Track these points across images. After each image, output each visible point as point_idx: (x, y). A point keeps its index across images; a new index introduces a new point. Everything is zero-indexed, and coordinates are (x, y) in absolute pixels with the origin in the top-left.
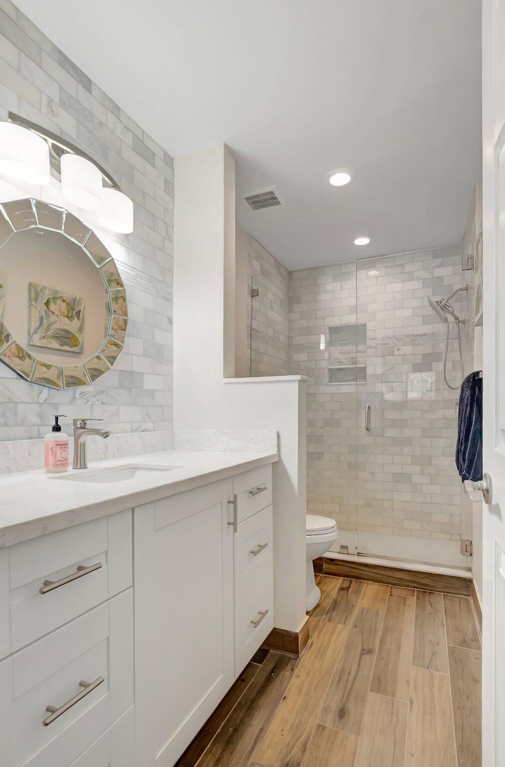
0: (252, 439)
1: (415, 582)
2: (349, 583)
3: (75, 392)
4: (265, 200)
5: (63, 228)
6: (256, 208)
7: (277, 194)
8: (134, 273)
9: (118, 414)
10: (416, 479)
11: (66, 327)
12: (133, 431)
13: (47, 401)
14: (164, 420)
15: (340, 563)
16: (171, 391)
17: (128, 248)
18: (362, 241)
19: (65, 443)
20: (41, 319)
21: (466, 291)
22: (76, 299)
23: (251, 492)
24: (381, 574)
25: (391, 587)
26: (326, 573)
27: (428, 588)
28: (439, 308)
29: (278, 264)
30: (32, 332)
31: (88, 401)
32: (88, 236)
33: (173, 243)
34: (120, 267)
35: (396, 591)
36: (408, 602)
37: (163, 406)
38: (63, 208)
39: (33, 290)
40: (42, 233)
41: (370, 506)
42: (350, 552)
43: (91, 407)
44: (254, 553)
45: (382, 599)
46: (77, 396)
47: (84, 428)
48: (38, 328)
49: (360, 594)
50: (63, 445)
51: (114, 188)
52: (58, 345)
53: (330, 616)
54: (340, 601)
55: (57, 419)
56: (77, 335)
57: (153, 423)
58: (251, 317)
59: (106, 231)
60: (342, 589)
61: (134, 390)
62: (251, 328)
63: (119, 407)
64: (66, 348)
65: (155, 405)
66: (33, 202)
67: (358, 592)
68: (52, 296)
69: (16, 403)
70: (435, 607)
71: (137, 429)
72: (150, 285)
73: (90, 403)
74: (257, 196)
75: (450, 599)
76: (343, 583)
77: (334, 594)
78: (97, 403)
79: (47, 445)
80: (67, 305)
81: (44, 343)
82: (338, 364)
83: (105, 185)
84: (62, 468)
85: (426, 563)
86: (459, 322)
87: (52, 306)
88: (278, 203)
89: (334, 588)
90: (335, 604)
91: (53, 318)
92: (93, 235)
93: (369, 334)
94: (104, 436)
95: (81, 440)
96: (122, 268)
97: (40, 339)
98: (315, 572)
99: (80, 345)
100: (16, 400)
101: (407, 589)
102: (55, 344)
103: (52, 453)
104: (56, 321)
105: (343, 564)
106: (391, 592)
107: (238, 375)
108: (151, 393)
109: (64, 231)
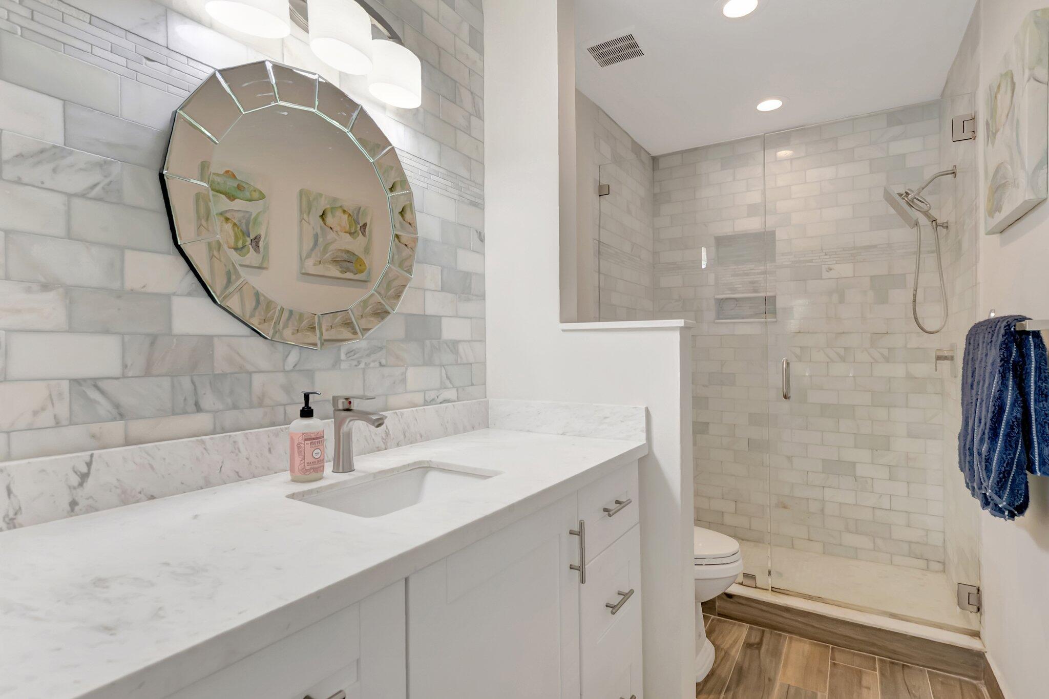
0: (606, 418)
1: (874, 645)
2: (759, 635)
3: (339, 350)
4: (620, 50)
5: (317, 103)
6: (607, 63)
7: (638, 39)
8: (426, 169)
9: (404, 381)
10: (861, 471)
11: (349, 248)
12: (426, 403)
13: (297, 368)
14: (472, 385)
15: (744, 602)
16: (483, 341)
17: (415, 130)
18: (769, 105)
19: (319, 436)
20: (316, 237)
21: (951, 175)
22: (360, 208)
23: (605, 510)
24: (813, 626)
25: (833, 648)
26: (719, 615)
27: (901, 658)
28: (903, 203)
29: (637, 148)
30: (304, 256)
31: (359, 363)
32: (355, 115)
33: (483, 121)
34: (406, 162)
35: (842, 658)
36: (866, 680)
37: (471, 364)
38: (314, 74)
39: (304, 199)
40: (286, 113)
41: (785, 507)
42: (758, 586)
43: (364, 370)
44: (613, 608)
45: (820, 671)
46: (343, 357)
47: (348, 410)
48: (312, 250)
49: (780, 658)
50: (316, 439)
51: (391, 40)
52: (338, 272)
53: (734, 693)
54: (749, 668)
55: (307, 397)
56: (362, 256)
57: (457, 391)
58: (599, 226)
59: (383, 107)
60: (748, 645)
61: (428, 342)
62: (599, 241)
63: (406, 369)
64: (349, 275)
65: (459, 362)
66: (269, 66)
67: (776, 653)
68: (329, 206)
69: (250, 373)
70: (917, 694)
71: (433, 400)
72: (449, 184)
73: (362, 365)
74: (607, 44)
75: (942, 683)
76: (749, 636)
77: (736, 653)
78: (372, 365)
79: (292, 439)
80: (349, 217)
81: (320, 270)
82: (730, 292)
83: (376, 35)
84: (314, 475)
85: (893, 616)
86: (937, 226)
87: (330, 219)
88: (640, 53)
89: (735, 642)
90: (740, 673)
91: (331, 235)
92: (363, 113)
93: (780, 247)
94: (376, 424)
95: (345, 428)
96: (409, 162)
97: (315, 265)
98: (703, 612)
99: (366, 271)
100: (250, 368)
101: (860, 655)
102: (334, 271)
103: (300, 452)
104: (336, 240)
105: (748, 603)
106: (833, 659)
107: (581, 318)
108: (454, 345)
109: (317, 109)
